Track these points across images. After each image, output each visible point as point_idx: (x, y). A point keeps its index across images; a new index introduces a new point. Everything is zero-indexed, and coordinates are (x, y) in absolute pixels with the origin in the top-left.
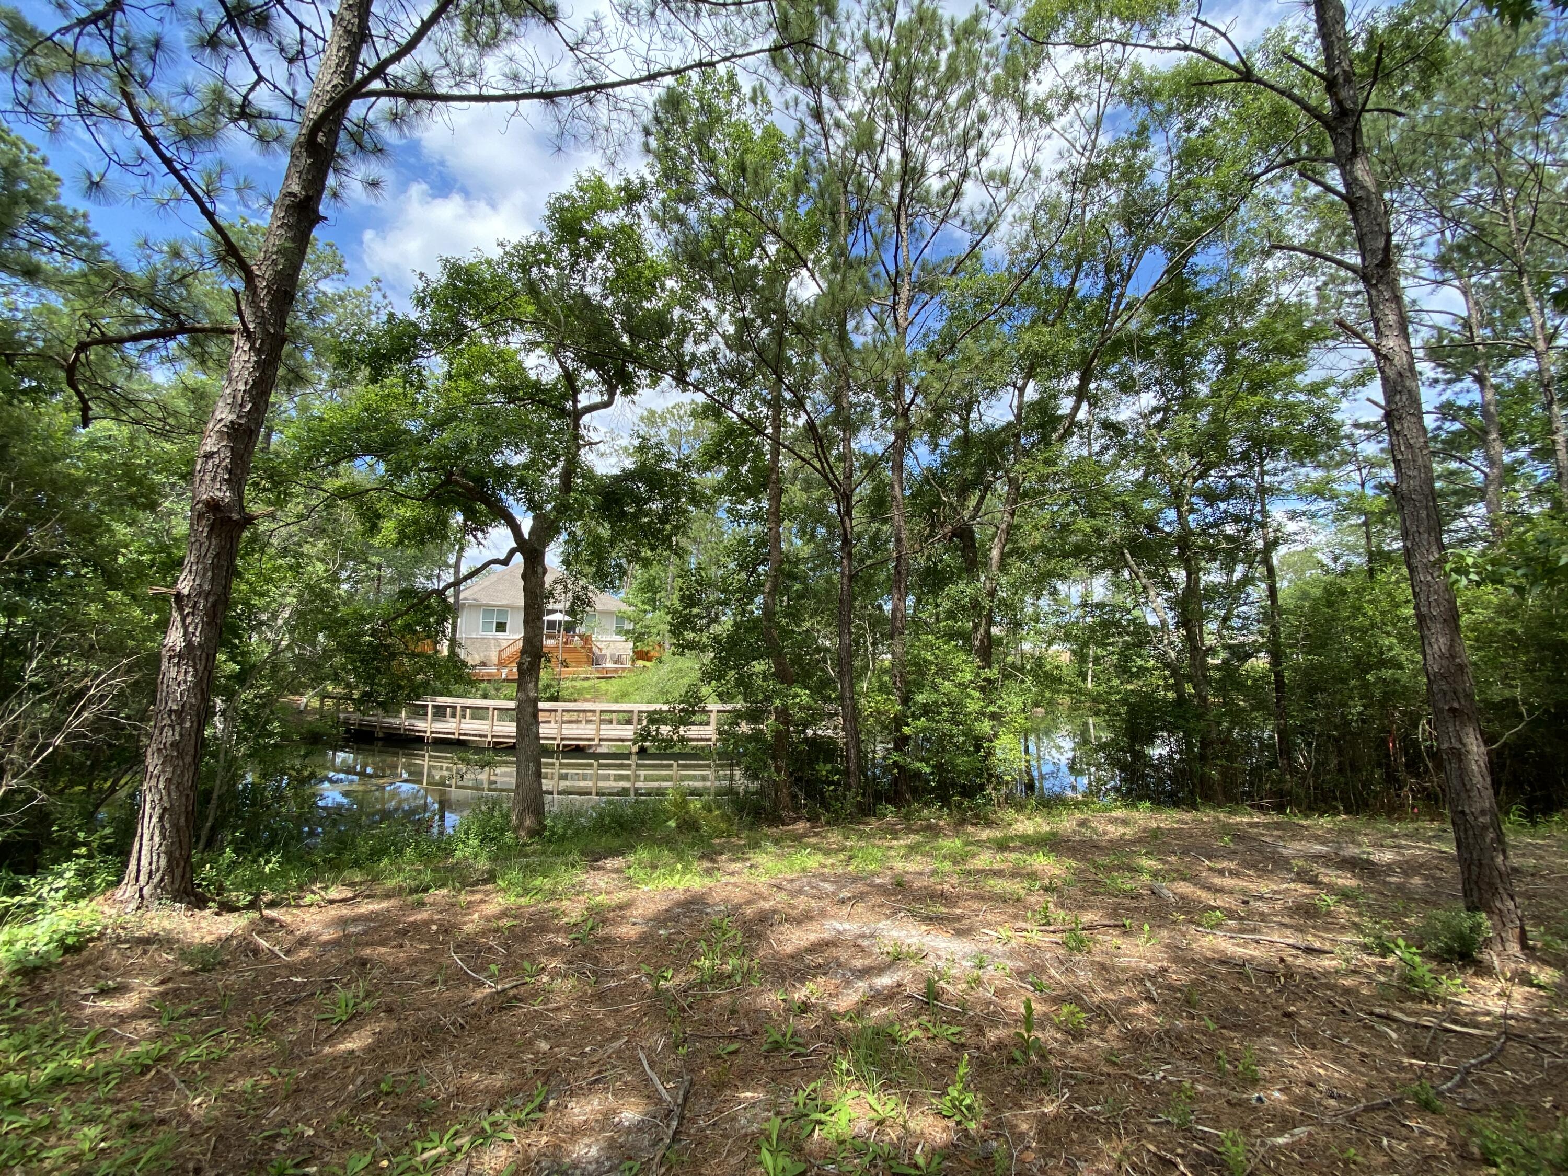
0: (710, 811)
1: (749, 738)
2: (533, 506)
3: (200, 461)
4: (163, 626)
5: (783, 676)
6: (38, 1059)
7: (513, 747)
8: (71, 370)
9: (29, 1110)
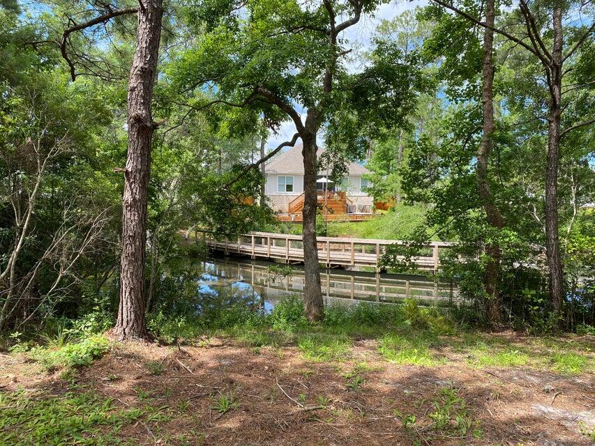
0: (436, 316)
1: (465, 267)
2: (307, 102)
3: (129, 93)
4: (121, 190)
5: (493, 220)
6: (87, 410)
7: (302, 263)
8: (63, 48)
9: (84, 435)
